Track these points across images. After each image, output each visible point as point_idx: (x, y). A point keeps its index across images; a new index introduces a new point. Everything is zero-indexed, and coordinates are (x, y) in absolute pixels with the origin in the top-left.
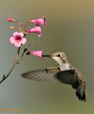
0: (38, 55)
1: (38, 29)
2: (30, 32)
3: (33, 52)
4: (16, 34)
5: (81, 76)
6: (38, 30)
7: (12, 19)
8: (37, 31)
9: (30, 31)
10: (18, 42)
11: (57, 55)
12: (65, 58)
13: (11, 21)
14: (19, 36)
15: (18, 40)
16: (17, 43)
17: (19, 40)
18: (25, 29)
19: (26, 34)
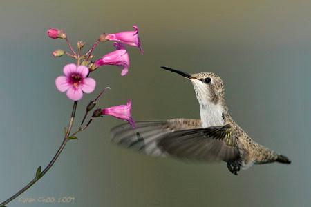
0: (120, 114)
1: (122, 55)
2: (101, 63)
3: (109, 109)
4: (70, 68)
5: (245, 141)
6: (121, 59)
7: (59, 32)
8: (117, 60)
9: (102, 61)
10: (75, 89)
11: (205, 77)
12: (219, 91)
13: (57, 37)
14: (77, 74)
15: (75, 84)
16: (73, 91)
17: (78, 84)
18: (91, 57)
19: (93, 68)
